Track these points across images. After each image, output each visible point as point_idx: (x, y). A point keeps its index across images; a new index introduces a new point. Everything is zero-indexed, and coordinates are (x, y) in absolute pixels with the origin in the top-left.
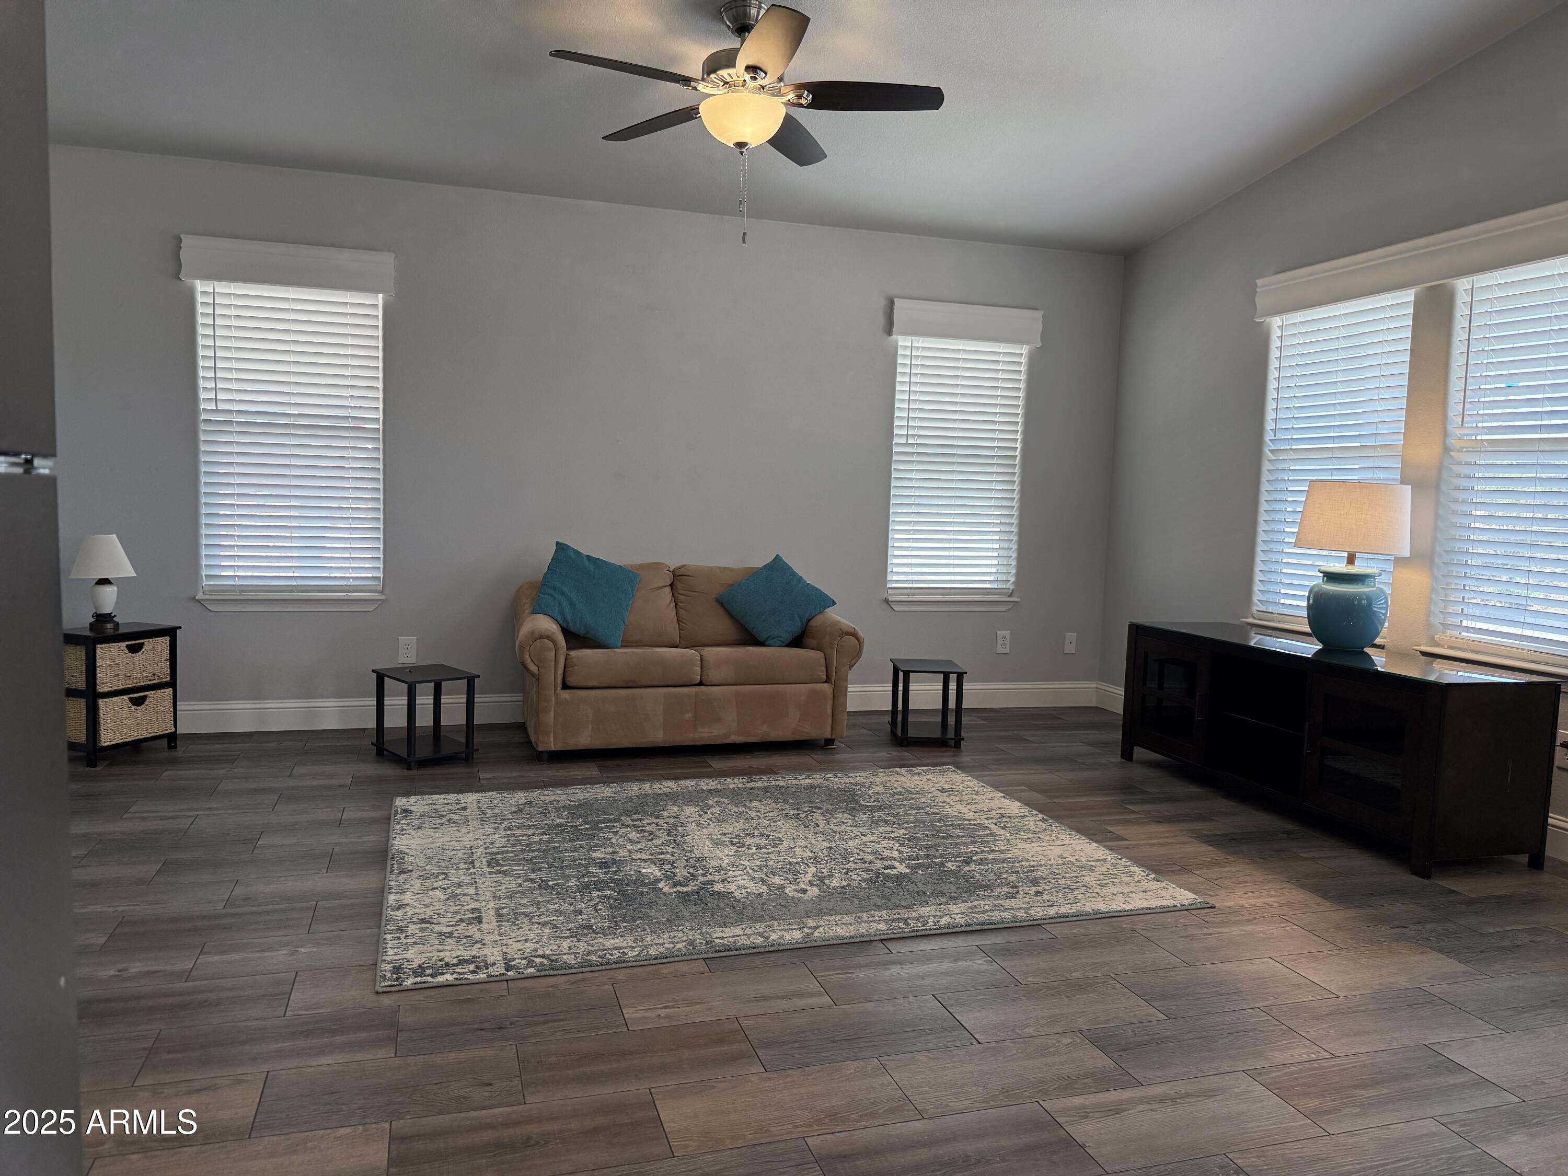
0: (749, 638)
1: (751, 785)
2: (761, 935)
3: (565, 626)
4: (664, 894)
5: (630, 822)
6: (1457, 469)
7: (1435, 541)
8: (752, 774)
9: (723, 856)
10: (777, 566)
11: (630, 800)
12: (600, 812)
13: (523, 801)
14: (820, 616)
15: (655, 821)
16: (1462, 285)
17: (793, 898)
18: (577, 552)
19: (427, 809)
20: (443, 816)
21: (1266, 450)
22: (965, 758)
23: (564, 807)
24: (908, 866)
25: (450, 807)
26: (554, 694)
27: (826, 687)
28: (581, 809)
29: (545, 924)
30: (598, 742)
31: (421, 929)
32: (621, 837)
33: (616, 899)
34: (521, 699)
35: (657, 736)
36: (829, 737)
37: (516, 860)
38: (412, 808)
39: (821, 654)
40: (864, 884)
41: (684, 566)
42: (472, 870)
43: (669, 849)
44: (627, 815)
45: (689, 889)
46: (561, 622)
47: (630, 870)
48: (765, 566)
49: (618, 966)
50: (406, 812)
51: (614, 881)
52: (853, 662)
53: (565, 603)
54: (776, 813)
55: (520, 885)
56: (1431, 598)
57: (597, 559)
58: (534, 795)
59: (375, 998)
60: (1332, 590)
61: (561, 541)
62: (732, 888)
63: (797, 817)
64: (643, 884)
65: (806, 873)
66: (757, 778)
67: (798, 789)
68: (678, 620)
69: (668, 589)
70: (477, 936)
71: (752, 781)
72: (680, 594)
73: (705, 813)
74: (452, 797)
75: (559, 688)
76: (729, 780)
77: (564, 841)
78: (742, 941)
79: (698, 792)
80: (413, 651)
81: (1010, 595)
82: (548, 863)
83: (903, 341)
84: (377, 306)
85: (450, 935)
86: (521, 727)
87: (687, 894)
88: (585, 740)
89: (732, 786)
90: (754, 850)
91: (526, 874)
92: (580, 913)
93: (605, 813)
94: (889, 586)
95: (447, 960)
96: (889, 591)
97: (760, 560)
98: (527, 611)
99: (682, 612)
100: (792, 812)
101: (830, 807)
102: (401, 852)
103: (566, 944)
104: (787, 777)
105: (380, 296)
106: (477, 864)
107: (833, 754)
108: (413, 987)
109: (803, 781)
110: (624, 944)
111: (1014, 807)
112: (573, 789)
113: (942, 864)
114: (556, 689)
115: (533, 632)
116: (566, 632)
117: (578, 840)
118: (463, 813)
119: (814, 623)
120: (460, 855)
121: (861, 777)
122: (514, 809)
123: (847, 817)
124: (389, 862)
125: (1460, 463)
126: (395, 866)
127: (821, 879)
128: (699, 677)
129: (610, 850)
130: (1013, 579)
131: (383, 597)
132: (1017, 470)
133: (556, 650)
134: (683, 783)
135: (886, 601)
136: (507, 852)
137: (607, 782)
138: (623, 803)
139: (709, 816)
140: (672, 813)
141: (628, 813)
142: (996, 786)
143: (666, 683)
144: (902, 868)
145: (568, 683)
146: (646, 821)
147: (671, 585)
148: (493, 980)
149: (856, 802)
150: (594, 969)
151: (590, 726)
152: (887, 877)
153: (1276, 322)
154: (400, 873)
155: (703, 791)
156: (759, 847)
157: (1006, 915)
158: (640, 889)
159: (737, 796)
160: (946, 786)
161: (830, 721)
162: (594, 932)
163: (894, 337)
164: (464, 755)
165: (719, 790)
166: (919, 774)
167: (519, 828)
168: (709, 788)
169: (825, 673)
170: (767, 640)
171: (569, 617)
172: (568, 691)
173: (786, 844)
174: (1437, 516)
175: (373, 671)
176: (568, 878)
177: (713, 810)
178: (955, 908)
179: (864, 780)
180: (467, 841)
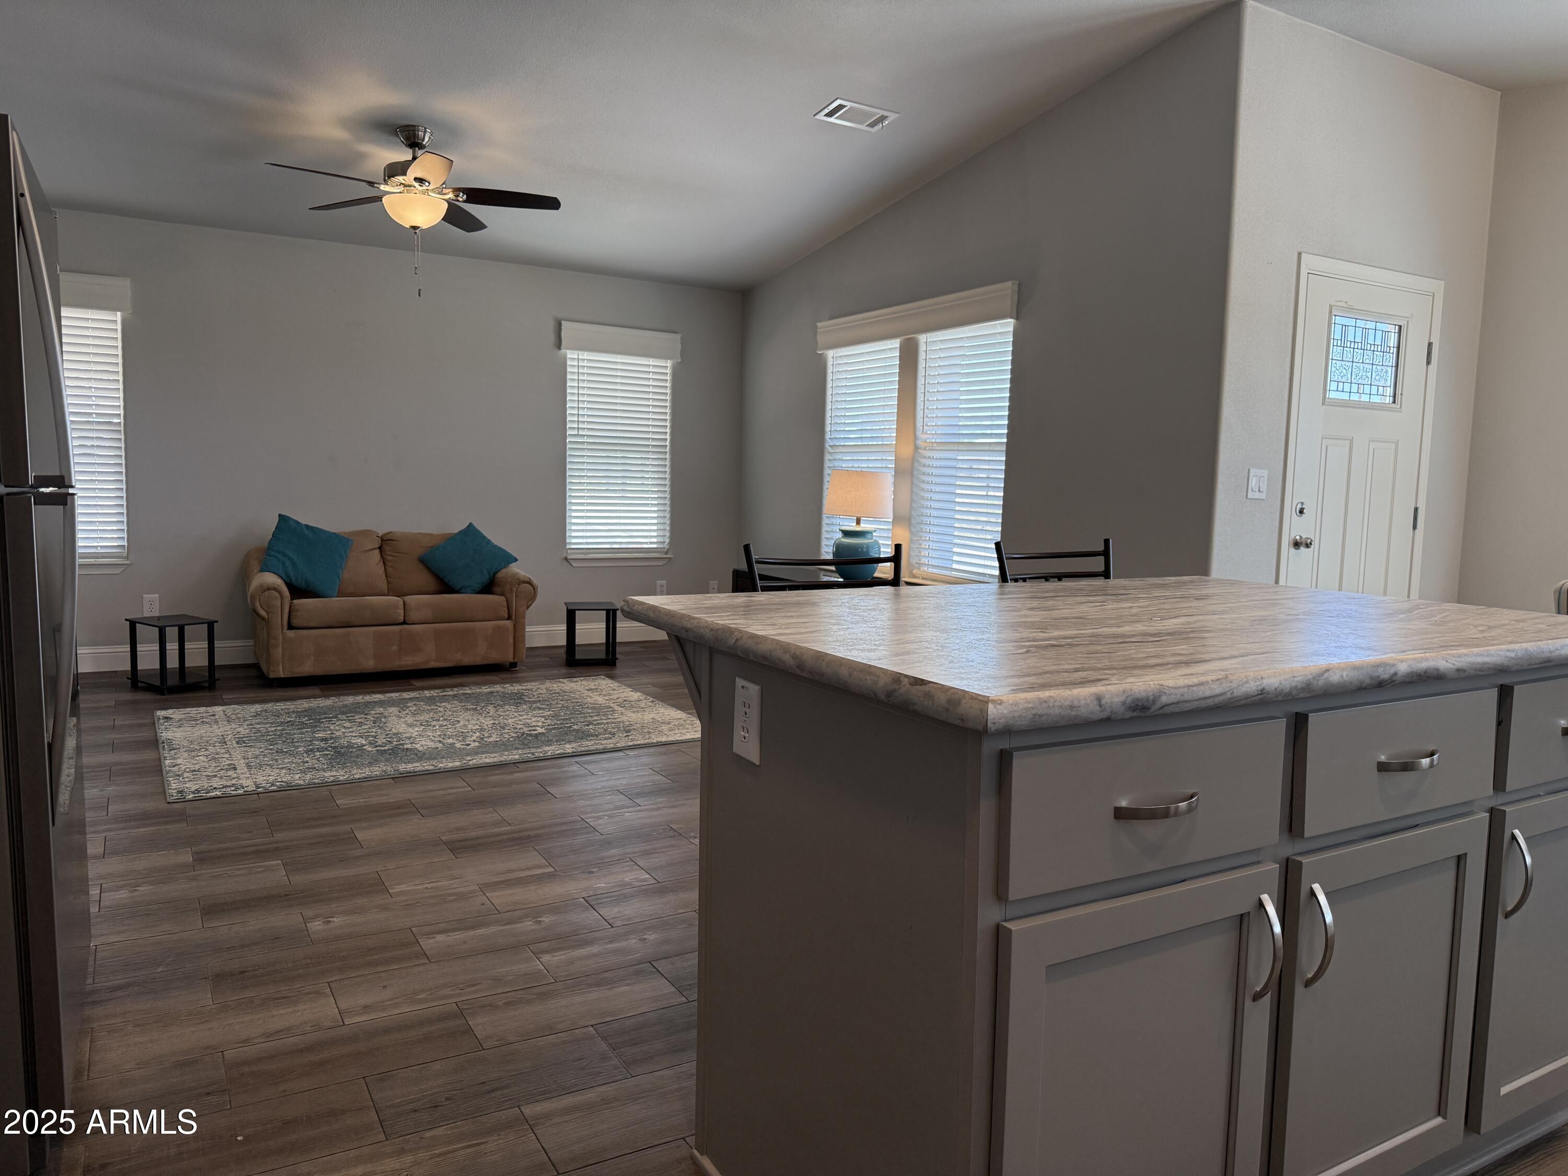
0: (446, 587)
1: (444, 694)
2: (432, 765)
3: (288, 581)
4: (368, 751)
5: (345, 718)
6: (923, 461)
7: (911, 508)
8: (445, 688)
9: (414, 731)
10: (470, 532)
11: (346, 706)
12: (320, 714)
13: (260, 709)
14: (504, 570)
15: (365, 716)
16: (922, 338)
17: (460, 748)
18: (297, 522)
19: (183, 716)
20: (197, 720)
21: (827, 445)
22: (618, 671)
23: (293, 712)
24: (546, 729)
25: (202, 715)
26: (281, 634)
27: (509, 623)
28: (308, 712)
29: (282, 768)
30: (319, 670)
31: (193, 775)
32: (338, 726)
33: (333, 755)
34: (253, 644)
35: (369, 664)
36: (512, 661)
37: (258, 740)
38: (172, 716)
39: (503, 598)
40: (511, 739)
41: (390, 533)
42: (225, 746)
43: (374, 730)
44: (343, 714)
45: (387, 748)
46: (285, 579)
47: (344, 742)
48: (460, 532)
49: (333, 783)
50: (167, 718)
51: (332, 747)
52: (530, 603)
53: (288, 563)
54: (460, 707)
55: (262, 752)
56: (910, 546)
57: (313, 527)
58: (269, 706)
59: (167, 805)
60: (847, 542)
61: (283, 514)
62: (417, 746)
63: (475, 709)
64: (353, 747)
65: (472, 736)
66: (449, 690)
67: (480, 694)
68: (386, 576)
69: (377, 551)
70: (235, 775)
71: (445, 691)
72: (387, 555)
73: (404, 710)
74: (202, 709)
75: (286, 628)
76: (426, 692)
77: (294, 729)
78: (418, 769)
79: (401, 699)
80: (157, 605)
81: (666, 553)
82: (282, 741)
83: (571, 355)
84: (116, 321)
85: (215, 776)
86: (256, 666)
87: (385, 750)
88: (308, 668)
89: (427, 695)
90: (437, 727)
91: (266, 747)
92: (307, 762)
93: (326, 714)
94: (568, 547)
95: (214, 786)
96: (569, 551)
97: (457, 527)
98: (255, 571)
99: (389, 569)
100: (471, 707)
101: (502, 703)
102: (169, 739)
103: (297, 776)
104: (473, 688)
105: (119, 314)
106: (229, 743)
107: (516, 673)
108: (194, 799)
109: (486, 689)
110: (338, 774)
111: (636, 695)
112: (300, 702)
113: (571, 727)
114: (282, 629)
115: (261, 586)
116: (290, 586)
117: (305, 728)
118: (212, 718)
119: (499, 575)
120: (215, 739)
121: (529, 686)
122: (253, 714)
123: (513, 708)
124: (161, 746)
125: (925, 457)
126: (166, 747)
127: (482, 739)
128: (402, 618)
129: (329, 732)
130: (667, 541)
131: (127, 562)
132: (668, 456)
133: (282, 598)
134: (388, 695)
135: (566, 559)
136: (251, 736)
137: (327, 696)
138: (340, 708)
139: (407, 712)
140: (378, 712)
141: (343, 713)
142: (629, 686)
143: (376, 623)
144: (540, 730)
145: (293, 625)
146: (357, 717)
147: (380, 548)
148: (247, 794)
149: (522, 699)
150: (316, 785)
151: (312, 658)
152: (530, 735)
153: (830, 354)
154: (170, 750)
155: (404, 699)
156: (441, 726)
157: (601, 747)
158: (350, 750)
159: (431, 701)
160: (593, 687)
161: (512, 649)
162: (317, 770)
163: (563, 351)
164: (207, 684)
165: (417, 698)
166: (576, 681)
167: (258, 724)
168: (409, 697)
169: (507, 612)
170: (460, 590)
171: (292, 574)
172: (293, 631)
173: (462, 723)
174: (912, 492)
175: (126, 620)
176: (298, 747)
177: (411, 709)
178: (568, 746)
179: (533, 687)
180: (219, 732)
